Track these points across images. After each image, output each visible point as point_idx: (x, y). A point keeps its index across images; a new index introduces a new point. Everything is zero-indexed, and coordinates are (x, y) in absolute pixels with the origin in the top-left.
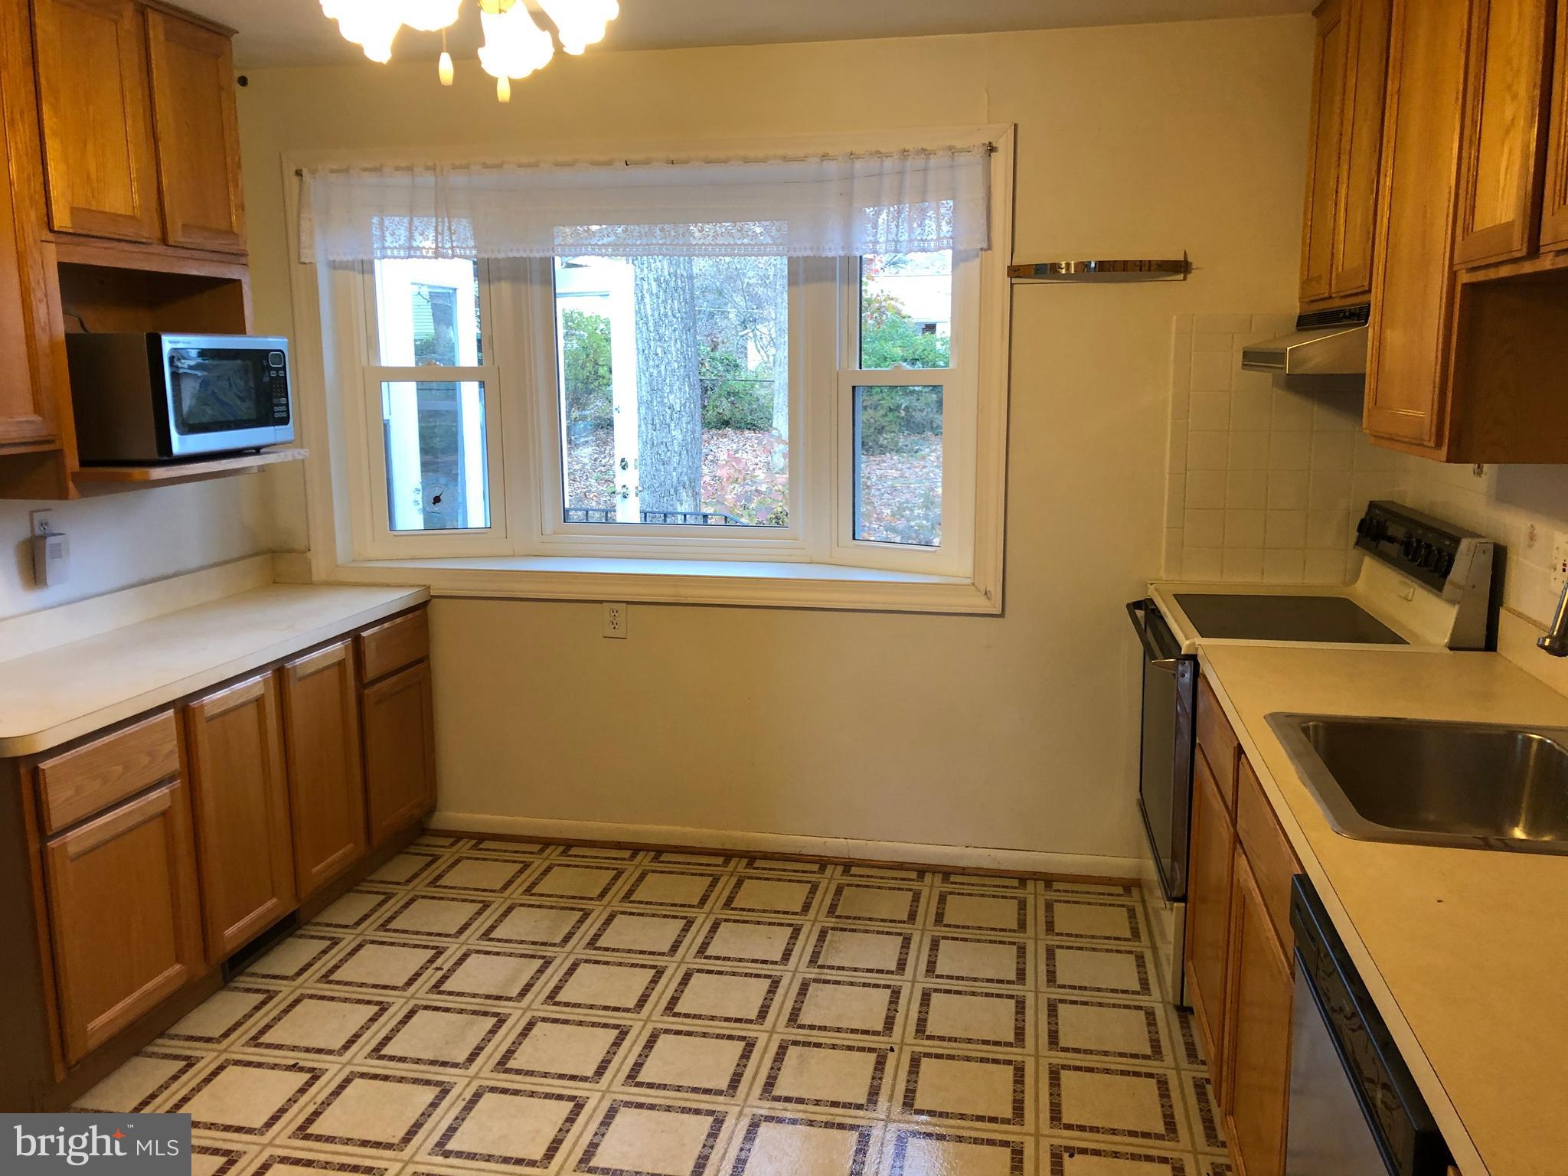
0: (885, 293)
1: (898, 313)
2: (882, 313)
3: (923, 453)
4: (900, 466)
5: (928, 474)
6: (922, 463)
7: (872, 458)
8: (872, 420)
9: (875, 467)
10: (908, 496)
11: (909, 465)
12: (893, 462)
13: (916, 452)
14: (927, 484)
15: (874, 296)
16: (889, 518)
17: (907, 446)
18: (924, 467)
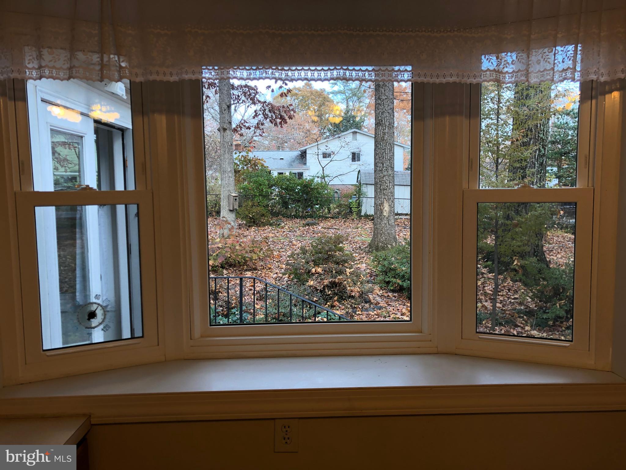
0: (256, 157)
1: (262, 165)
2: (256, 166)
3: (282, 225)
4: (273, 231)
5: (286, 235)
6: (283, 230)
7: (260, 228)
8: (258, 212)
9: (262, 232)
10: (281, 245)
11: (277, 231)
12: (270, 230)
13: (279, 225)
14: (288, 240)
15: (251, 159)
16: (276, 256)
17: (274, 222)
18: (284, 232)
